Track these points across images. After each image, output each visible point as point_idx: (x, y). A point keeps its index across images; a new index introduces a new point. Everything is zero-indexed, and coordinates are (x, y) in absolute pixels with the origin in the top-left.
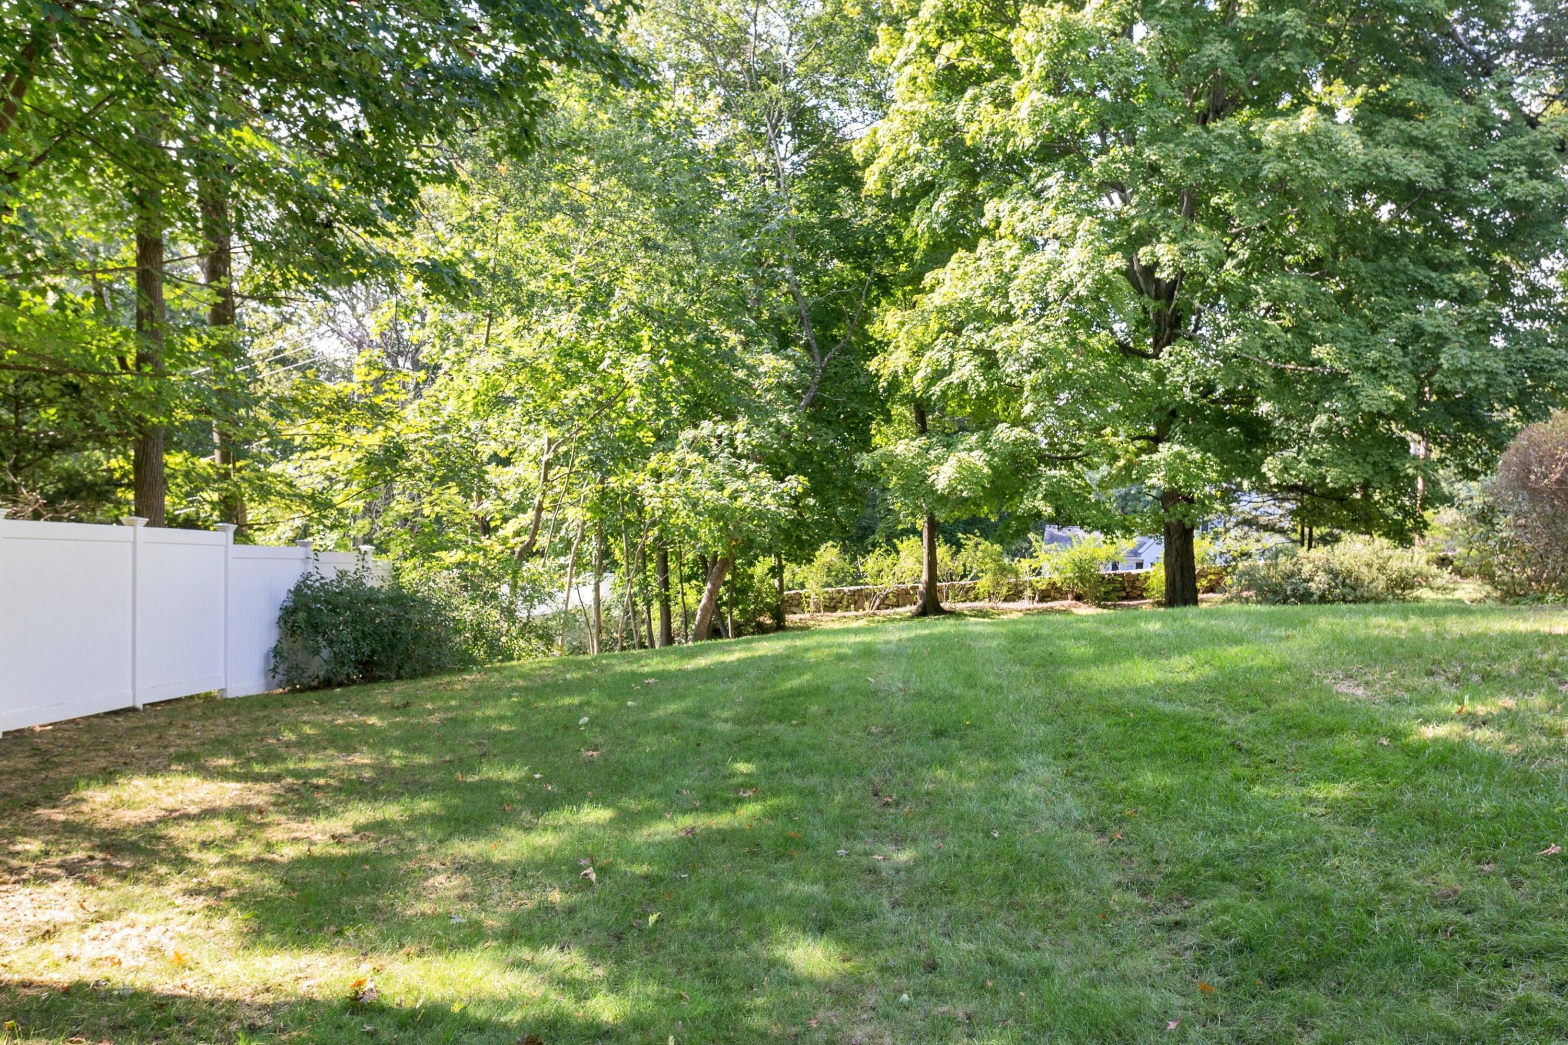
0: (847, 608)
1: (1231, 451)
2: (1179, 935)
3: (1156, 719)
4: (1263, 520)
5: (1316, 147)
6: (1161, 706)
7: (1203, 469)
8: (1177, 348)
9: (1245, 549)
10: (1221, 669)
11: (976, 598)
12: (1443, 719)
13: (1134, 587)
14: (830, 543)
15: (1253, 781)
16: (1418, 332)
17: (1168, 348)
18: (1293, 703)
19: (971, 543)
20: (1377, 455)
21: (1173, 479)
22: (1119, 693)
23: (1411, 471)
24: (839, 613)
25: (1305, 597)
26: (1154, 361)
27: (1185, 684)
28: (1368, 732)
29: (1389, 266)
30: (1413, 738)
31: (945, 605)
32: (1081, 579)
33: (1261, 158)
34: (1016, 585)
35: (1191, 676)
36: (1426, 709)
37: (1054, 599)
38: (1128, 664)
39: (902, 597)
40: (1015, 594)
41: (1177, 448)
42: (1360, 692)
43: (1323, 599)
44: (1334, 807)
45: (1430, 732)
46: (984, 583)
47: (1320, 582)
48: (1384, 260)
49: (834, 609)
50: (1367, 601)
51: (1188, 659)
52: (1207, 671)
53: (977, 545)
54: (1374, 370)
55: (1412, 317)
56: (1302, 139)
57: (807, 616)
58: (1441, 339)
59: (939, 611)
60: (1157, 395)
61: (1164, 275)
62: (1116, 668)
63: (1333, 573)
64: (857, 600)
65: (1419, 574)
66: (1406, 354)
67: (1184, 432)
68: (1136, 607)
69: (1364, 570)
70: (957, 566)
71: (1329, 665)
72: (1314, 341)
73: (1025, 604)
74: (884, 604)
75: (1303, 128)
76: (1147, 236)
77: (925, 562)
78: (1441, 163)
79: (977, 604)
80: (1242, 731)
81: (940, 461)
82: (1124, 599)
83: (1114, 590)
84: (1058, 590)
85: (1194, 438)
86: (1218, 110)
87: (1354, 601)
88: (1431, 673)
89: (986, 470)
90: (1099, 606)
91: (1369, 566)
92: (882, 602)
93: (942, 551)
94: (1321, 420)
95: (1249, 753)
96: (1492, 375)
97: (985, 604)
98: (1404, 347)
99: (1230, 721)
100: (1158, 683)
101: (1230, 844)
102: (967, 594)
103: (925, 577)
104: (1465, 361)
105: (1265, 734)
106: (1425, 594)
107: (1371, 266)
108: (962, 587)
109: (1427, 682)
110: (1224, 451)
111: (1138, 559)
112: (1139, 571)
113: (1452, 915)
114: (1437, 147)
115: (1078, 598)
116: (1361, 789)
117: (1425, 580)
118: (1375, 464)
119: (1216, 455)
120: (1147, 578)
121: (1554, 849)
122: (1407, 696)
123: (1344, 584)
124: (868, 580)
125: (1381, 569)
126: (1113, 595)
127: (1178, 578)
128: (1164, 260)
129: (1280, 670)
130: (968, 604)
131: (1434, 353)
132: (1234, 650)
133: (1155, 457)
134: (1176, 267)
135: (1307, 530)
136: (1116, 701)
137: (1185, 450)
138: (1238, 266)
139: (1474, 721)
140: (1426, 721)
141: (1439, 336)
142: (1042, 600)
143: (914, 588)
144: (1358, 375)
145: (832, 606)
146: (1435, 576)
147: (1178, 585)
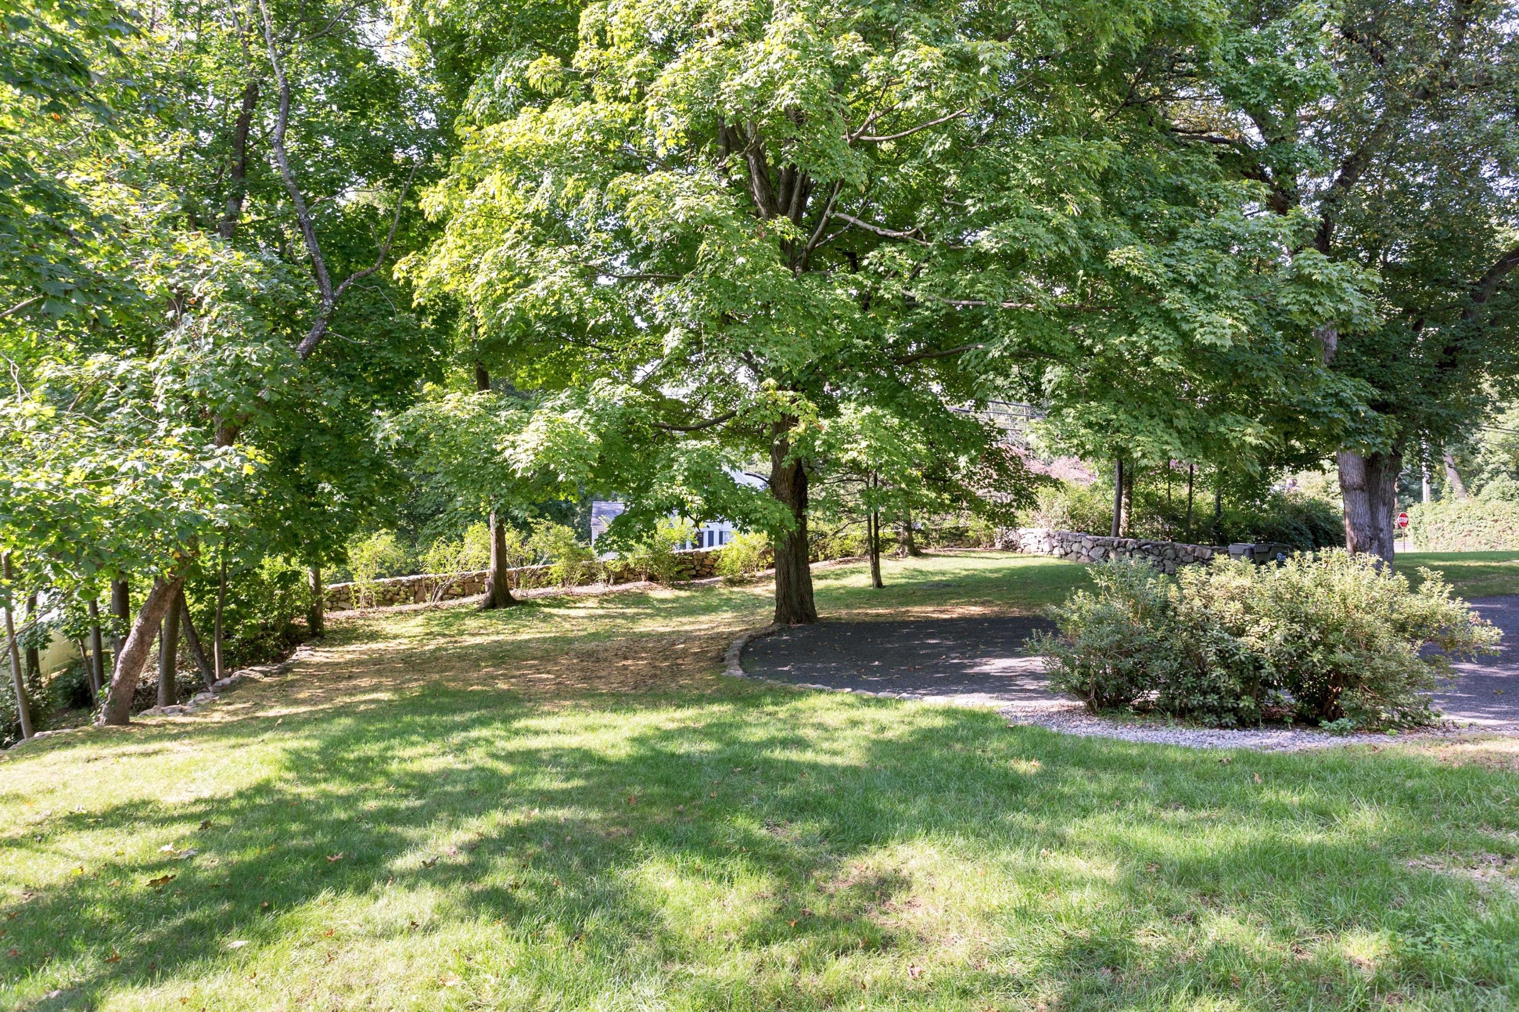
0: (405, 601)
11: (549, 583)
13: (703, 565)
14: (384, 530)
19: (542, 528)
24: (396, 607)
31: (516, 593)
32: (655, 560)
34: (589, 568)
37: (628, 581)
39: (468, 586)
40: (589, 578)
46: (558, 568)
49: (391, 602)
53: (548, 529)
57: (357, 612)
59: (510, 601)
64: (416, 591)
70: (527, 551)
73: (599, 588)
74: (449, 594)
77: (493, 549)
79: (549, 590)
81: (515, 427)
82: (694, 577)
83: (686, 569)
84: (631, 571)
89: (592, 438)
90: (674, 586)
92: (446, 592)
93: (511, 537)
97: (556, 590)
102: (539, 579)
103: (493, 565)
108: (533, 573)
115: (651, 578)
120: (717, 557)
124: (429, 569)
126: (685, 575)
127: (792, 569)
130: (541, 590)
142: (615, 583)
143: (482, 576)
145: (387, 599)
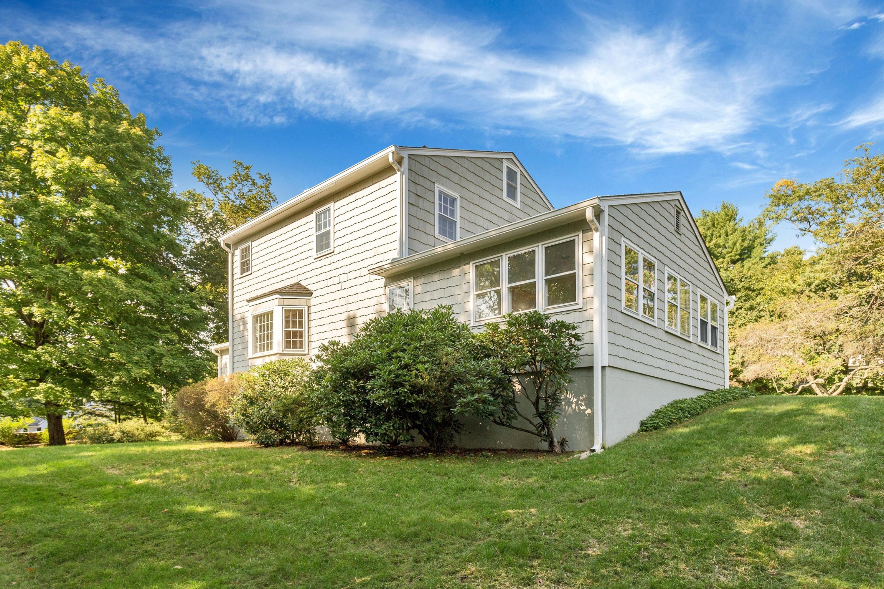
1: (77, 387)
2: (24, 557)
3: (25, 488)
4: (97, 412)
5: (106, 284)
6: (28, 483)
7: (63, 394)
8: (46, 347)
9: (90, 423)
10: (59, 468)
12: (143, 478)
13: (34, 439)
15: (65, 504)
16: (153, 352)
17: (41, 347)
18: (88, 477)
20: (140, 392)
21: (48, 397)
22: (8, 480)
23: (154, 398)
25: (111, 441)
26: (35, 351)
27: (42, 474)
28: (115, 484)
29: (140, 328)
30: (133, 484)
33: (82, 283)
35: (45, 472)
36: (138, 476)
38: (15, 469)
41: (49, 385)
42: (117, 472)
43: (119, 441)
44: (96, 509)
45: (139, 482)
47: (117, 436)
48: (138, 326)
50: (137, 441)
51: (45, 466)
52: (53, 469)
54: (136, 363)
55: (150, 347)
56: (99, 280)
58: (162, 355)
60: (37, 364)
61: (38, 319)
62: (8, 471)
63: (123, 432)
65: (157, 432)
66: (149, 359)
67: (52, 379)
68: (36, 447)
69: (136, 431)
71: (106, 464)
72: (111, 351)
75: (100, 276)
76: (27, 303)
78: (158, 298)
80: (65, 489)
82: (29, 443)
83: (23, 440)
85: (56, 381)
86: (61, 259)
87: (132, 442)
88: (144, 464)
90: (14, 447)
91: (138, 429)
94: (117, 378)
95: (66, 495)
96: (182, 368)
98: (148, 356)
99: (59, 485)
100: (28, 475)
101: (52, 525)
104: (171, 363)
105: (74, 489)
106: (160, 438)
107: (133, 327)
109: (142, 467)
110: (73, 388)
111: (38, 427)
112: (38, 432)
113: (130, 533)
114: (156, 292)
116: (108, 502)
117: (159, 434)
118: (140, 395)
119: (68, 388)
120: (41, 435)
121: (166, 510)
122: (133, 472)
123: (127, 436)
125: (142, 430)
126: (23, 442)
128: (36, 314)
129: (86, 467)
131: (160, 359)
132: (66, 461)
133: (37, 388)
134: (43, 318)
135: (117, 416)
136: (6, 483)
137: (53, 386)
138: (75, 319)
139: (153, 477)
140: (137, 479)
141: (161, 354)
144: (130, 365)
146: (163, 433)
147: (56, 437)
